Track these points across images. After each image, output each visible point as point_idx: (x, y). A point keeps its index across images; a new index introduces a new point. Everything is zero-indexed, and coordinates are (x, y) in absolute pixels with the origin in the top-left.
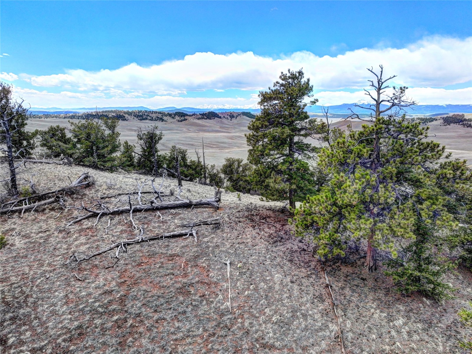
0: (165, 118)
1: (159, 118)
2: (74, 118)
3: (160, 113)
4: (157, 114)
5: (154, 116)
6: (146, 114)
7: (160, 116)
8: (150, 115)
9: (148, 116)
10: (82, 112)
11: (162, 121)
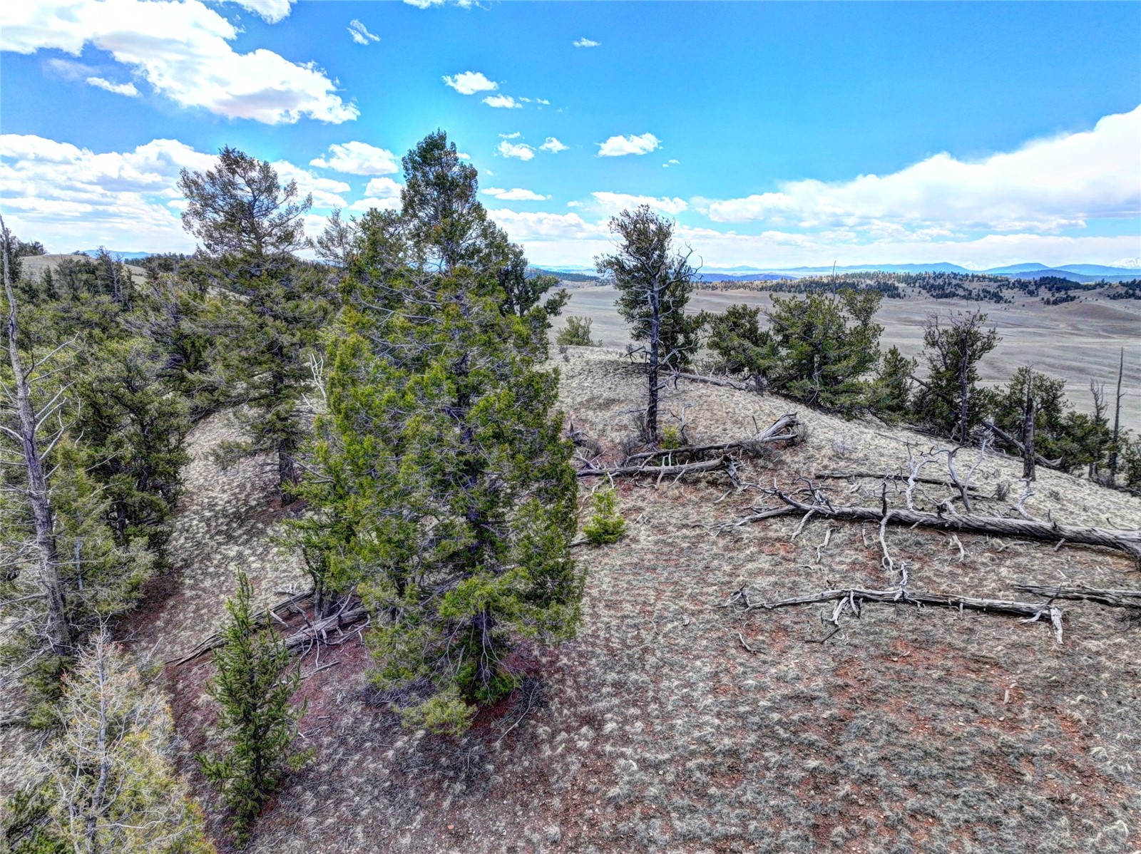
0: (1006, 293)
1: (988, 292)
2: (781, 289)
3: (994, 280)
4: (986, 283)
5: (976, 287)
6: (954, 282)
7: (992, 288)
8: (966, 285)
9: (960, 286)
10: (799, 276)
11: (998, 302)
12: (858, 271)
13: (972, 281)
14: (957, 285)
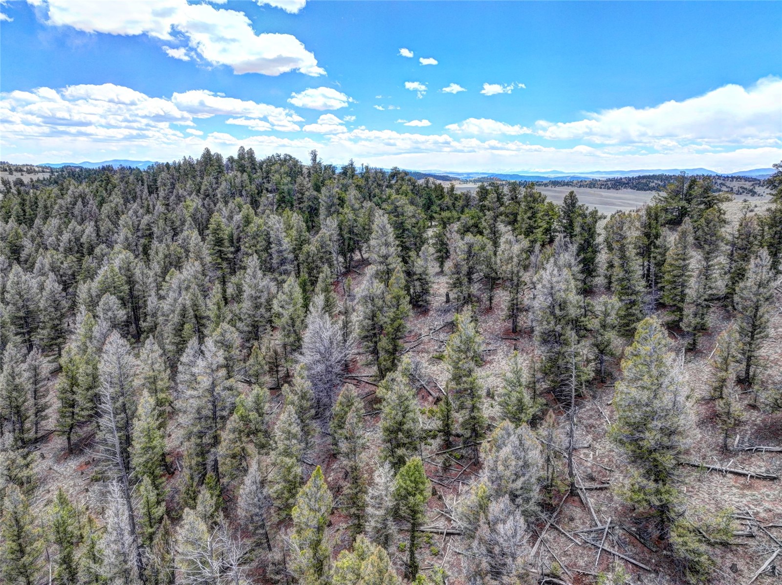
0: (758, 189)
1: (746, 189)
2: (594, 187)
3: (746, 179)
4: (743, 182)
5: (736, 185)
6: (719, 182)
7: (748, 185)
8: (728, 183)
9: (724, 185)
10: (603, 177)
11: (753, 195)
12: (648, 174)
13: (732, 181)
14: (721, 184)
